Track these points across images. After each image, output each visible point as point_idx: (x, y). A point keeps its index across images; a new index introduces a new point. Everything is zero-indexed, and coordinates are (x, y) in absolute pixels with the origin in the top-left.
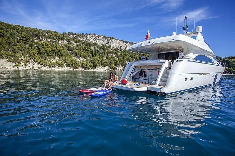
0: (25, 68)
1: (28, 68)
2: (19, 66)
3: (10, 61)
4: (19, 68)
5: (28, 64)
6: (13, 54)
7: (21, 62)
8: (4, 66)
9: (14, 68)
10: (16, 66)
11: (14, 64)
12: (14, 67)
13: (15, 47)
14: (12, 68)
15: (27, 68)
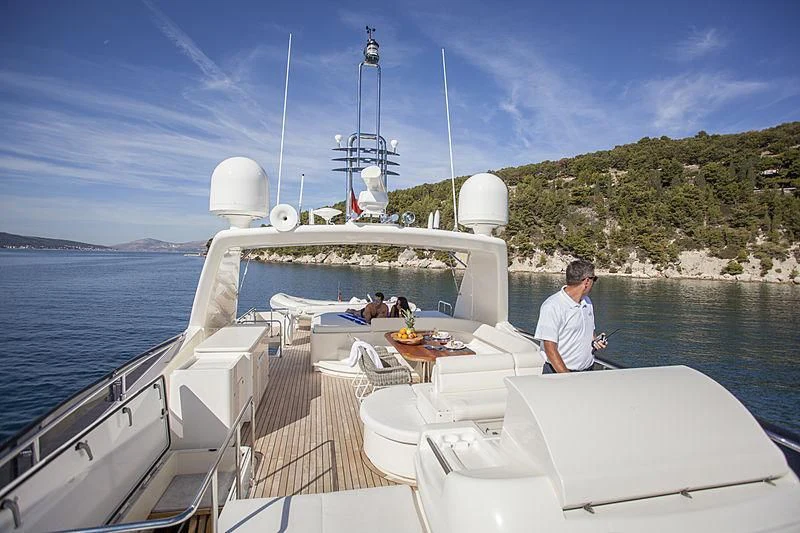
0: (762, 275)
1: (772, 276)
2: (740, 270)
3: (716, 255)
4: (738, 276)
5: (776, 263)
6: (730, 230)
7: (750, 257)
8: (698, 271)
9: (722, 277)
10: (728, 269)
11: (725, 263)
12: (723, 273)
13: (740, 208)
14: (716, 276)
15: (766, 277)
